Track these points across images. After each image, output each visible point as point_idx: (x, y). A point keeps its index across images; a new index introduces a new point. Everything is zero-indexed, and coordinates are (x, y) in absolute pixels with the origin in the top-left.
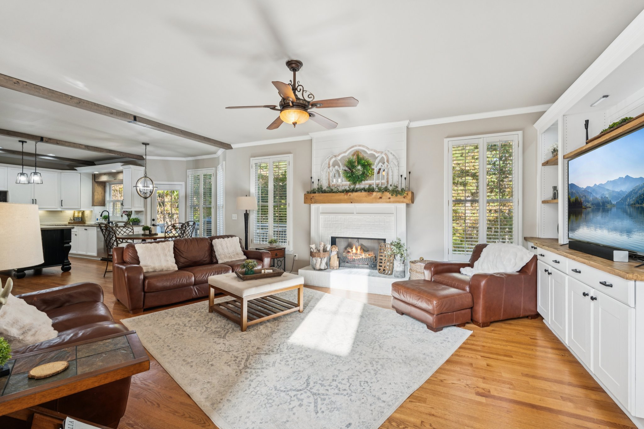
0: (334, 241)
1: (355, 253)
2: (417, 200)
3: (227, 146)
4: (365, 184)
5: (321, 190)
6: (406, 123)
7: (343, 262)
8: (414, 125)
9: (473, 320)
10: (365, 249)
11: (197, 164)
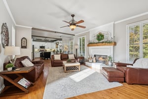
0: (95, 56)
1: (101, 59)
2: (117, 45)
3: (74, 35)
4: (102, 41)
5: (91, 43)
6: (113, 23)
7: (97, 61)
8: (116, 23)
9: (125, 82)
10: (103, 58)
11: (71, 40)
